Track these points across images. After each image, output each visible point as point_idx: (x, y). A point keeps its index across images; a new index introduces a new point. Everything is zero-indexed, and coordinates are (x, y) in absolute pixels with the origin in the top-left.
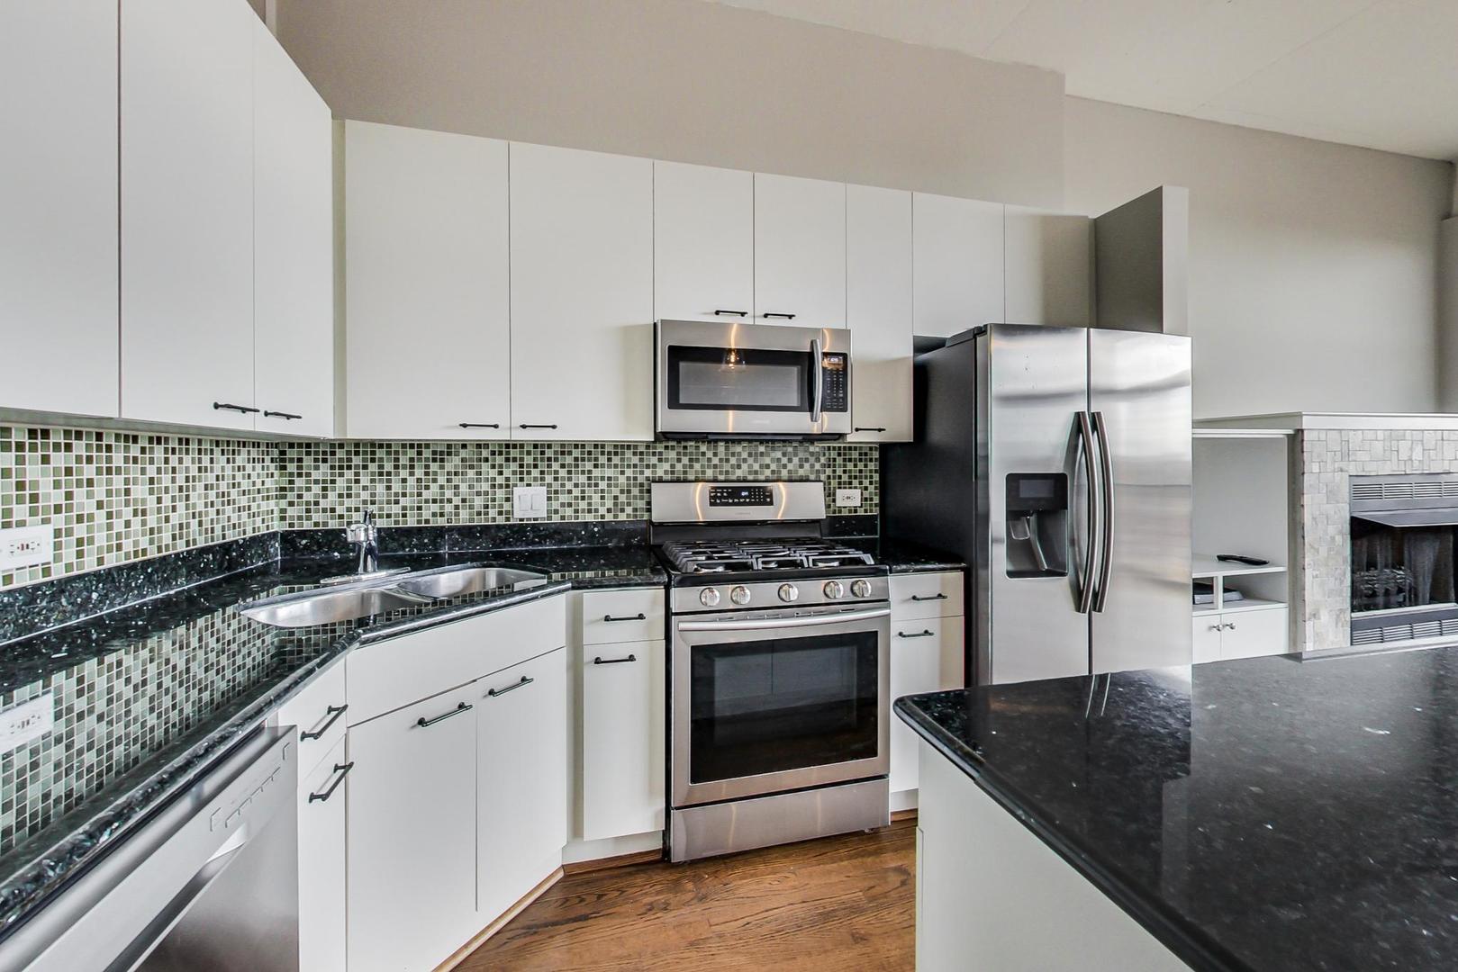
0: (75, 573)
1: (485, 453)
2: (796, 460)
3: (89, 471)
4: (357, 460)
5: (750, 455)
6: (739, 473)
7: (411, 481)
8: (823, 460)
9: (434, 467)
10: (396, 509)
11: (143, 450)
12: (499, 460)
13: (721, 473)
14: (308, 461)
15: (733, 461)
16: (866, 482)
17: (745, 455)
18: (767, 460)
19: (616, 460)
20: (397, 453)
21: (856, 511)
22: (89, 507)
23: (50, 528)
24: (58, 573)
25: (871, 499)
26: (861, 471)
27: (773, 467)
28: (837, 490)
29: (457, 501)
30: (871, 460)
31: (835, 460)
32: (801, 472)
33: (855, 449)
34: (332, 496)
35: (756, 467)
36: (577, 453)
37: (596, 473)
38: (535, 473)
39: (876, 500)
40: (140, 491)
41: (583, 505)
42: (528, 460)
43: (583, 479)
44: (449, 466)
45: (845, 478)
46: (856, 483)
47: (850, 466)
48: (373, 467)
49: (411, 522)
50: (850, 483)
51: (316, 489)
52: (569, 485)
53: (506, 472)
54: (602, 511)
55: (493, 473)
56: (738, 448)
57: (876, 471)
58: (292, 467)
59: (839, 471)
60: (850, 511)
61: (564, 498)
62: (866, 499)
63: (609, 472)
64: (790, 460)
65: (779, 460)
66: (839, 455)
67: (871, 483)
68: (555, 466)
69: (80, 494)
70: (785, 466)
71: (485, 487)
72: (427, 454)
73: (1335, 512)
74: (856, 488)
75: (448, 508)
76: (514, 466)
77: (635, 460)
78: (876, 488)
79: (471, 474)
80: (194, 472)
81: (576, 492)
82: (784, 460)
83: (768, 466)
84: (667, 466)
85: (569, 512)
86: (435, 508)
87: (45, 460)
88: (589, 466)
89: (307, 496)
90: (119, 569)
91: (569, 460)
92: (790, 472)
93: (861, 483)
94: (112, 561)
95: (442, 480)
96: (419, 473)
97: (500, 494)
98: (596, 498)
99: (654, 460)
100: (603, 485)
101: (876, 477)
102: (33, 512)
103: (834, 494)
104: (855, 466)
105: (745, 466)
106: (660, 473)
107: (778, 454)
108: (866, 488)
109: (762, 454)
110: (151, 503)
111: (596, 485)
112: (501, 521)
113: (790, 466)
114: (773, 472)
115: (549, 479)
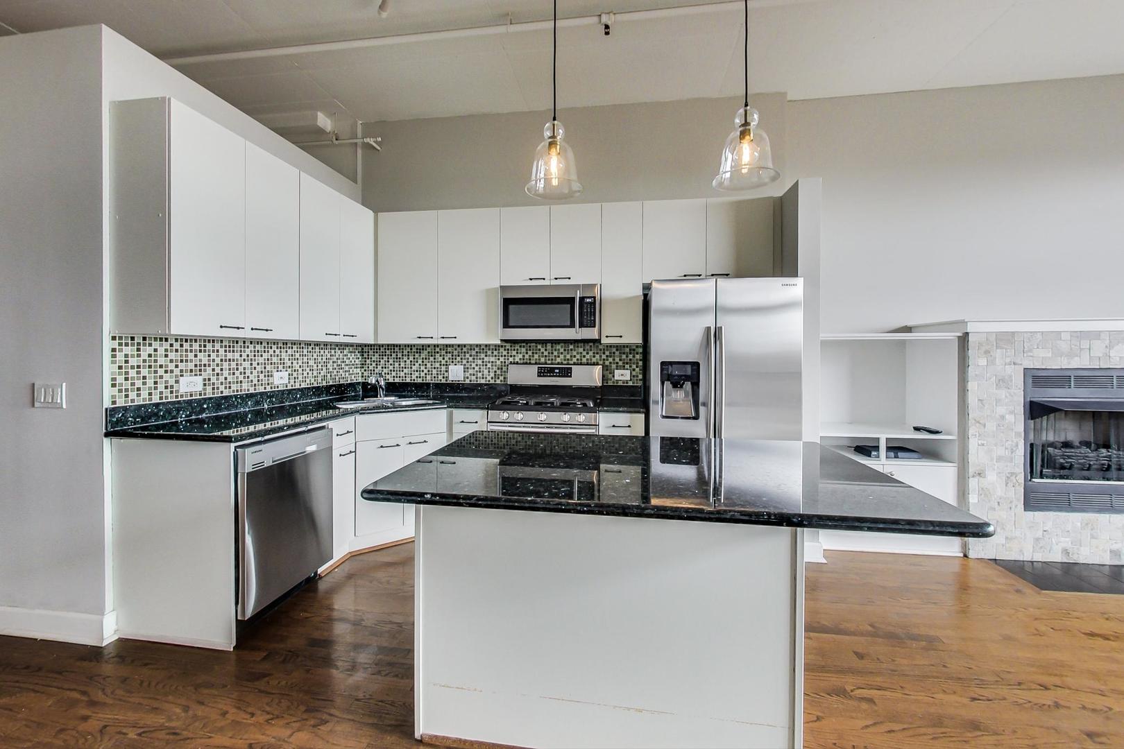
0: (294, 388)
1: (438, 350)
2: (591, 353)
3: (297, 355)
4: (388, 352)
5: (565, 350)
6: (558, 360)
7: (408, 362)
8: (607, 353)
9: (417, 356)
10: (402, 374)
11: (312, 349)
12: (443, 352)
13: (549, 360)
14: (371, 353)
15: (555, 353)
16: (634, 366)
17: (562, 350)
18: (575, 353)
19: (496, 353)
20: (403, 349)
21: (627, 383)
22: (297, 367)
23: (287, 373)
24: (289, 387)
25: (637, 376)
26: (630, 360)
27: (578, 357)
28: (616, 371)
29: (426, 371)
30: (637, 354)
31: (614, 353)
32: (594, 360)
33: (627, 347)
34: (379, 367)
35: (568, 357)
36: (477, 349)
37: (486, 359)
38: (458, 359)
39: (640, 377)
40: (312, 363)
41: (480, 375)
42: (455, 353)
43: (480, 362)
44: (423, 355)
45: (621, 363)
46: (627, 366)
47: (624, 357)
48: (394, 356)
49: (408, 380)
50: (624, 366)
51: (374, 364)
52: (474, 365)
53: (446, 359)
54: (489, 378)
55: (441, 359)
56: (558, 347)
57: (640, 360)
58: (365, 355)
59: (617, 360)
60: (623, 383)
61: (471, 371)
62: (634, 376)
63: (492, 359)
64: (588, 353)
65: (581, 353)
66: (617, 350)
67: (637, 367)
68: (467, 356)
69: (295, 362)
70: (584, 356)
71: (437, 365)
72: (414, 350)
73: (1006, 397)
74: (627, 369)
75: (423, 374)
76: (450, 355)
77: (505, 353)
78: (640, 370)
79: (432, 359)
80: (329, 356)
81: (477, 368)
82: (584, 353)
83: (575, 356)
84: (521, 356)
85: (473, 378)
86: (417, 374)
87: (287, 352)
88: (483, 356)
89: (371, 368)
90: (305, 388)
91: (474, 353)
92: (587, 359)
93: (630, 367)
94: (303, 386)
95: (420, 361)
96: (411, 358)
97: (443, 368)
98: (486, 372)
99: (514, 353)
100: (489, 365)
101: (641, 363)
102: (284, 368)
103: (614, 373)
104: (627, 357)
105: (562, 357)
106: (517, 359)
107: (581, 350)
108: (634, 370)
109: (571, 350)
110: (315, 367)
111: (486, 365)
112: (444, 381)
113: (588, 357)
114: (578, 360)
115: (464, 362)
